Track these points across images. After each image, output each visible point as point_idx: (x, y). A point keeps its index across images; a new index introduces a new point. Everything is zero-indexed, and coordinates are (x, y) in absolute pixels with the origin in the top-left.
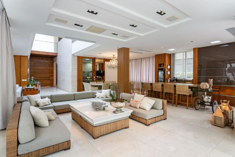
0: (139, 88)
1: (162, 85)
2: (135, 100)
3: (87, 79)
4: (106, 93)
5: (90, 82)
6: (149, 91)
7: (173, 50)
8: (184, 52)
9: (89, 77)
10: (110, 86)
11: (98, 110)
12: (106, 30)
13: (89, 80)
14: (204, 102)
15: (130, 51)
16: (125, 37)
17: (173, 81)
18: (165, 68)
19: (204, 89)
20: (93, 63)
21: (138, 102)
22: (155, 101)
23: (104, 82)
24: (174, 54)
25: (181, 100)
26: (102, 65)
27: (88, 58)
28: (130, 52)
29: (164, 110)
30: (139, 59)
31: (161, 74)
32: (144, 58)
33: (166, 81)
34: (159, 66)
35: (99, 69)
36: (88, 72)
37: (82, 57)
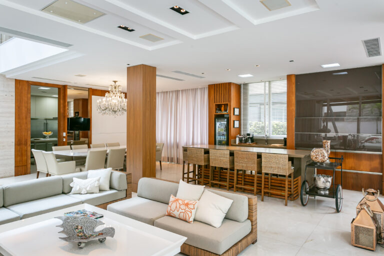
0: (172, 156)
1: (232, 154)
2: (183, 201)
3: (45, 137)
4: (99, 180)
5: (53, 148)
6: (200, 166)
7: (249, 75)
8: (265, 82)
9: (50, 133)
10: (107, 155)
11: (83, 245)
12: (104, 14)
13: (48, 139)
14: (319, 189)
15: (157, 73)
16: (151, 38)
17: (246, 141)
18: (230, 113)
19: (318, 162)
20: (59, 99)
21: (191, 206)
22: (232, 201)
23: (89, 147)
24: (246, 85)
25: (271, 185)
26: (84, 104)
27: (46, 85)
28: (157, 77)
29: (252, 222)
30: (172, 92)
31: (220, 125)
32: (182, 91)
33: (232, 140)
34: (216, 110)
35: (75, 113)
36: (46, 119)
37: (29, 84)
